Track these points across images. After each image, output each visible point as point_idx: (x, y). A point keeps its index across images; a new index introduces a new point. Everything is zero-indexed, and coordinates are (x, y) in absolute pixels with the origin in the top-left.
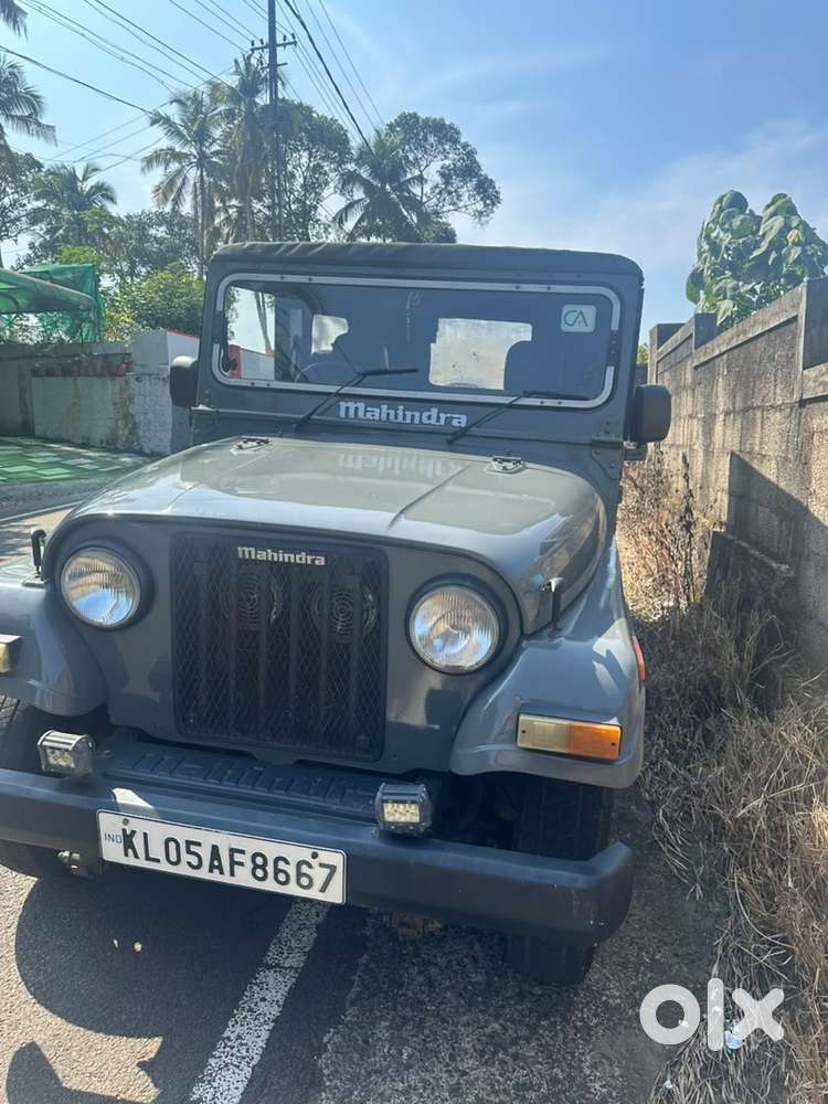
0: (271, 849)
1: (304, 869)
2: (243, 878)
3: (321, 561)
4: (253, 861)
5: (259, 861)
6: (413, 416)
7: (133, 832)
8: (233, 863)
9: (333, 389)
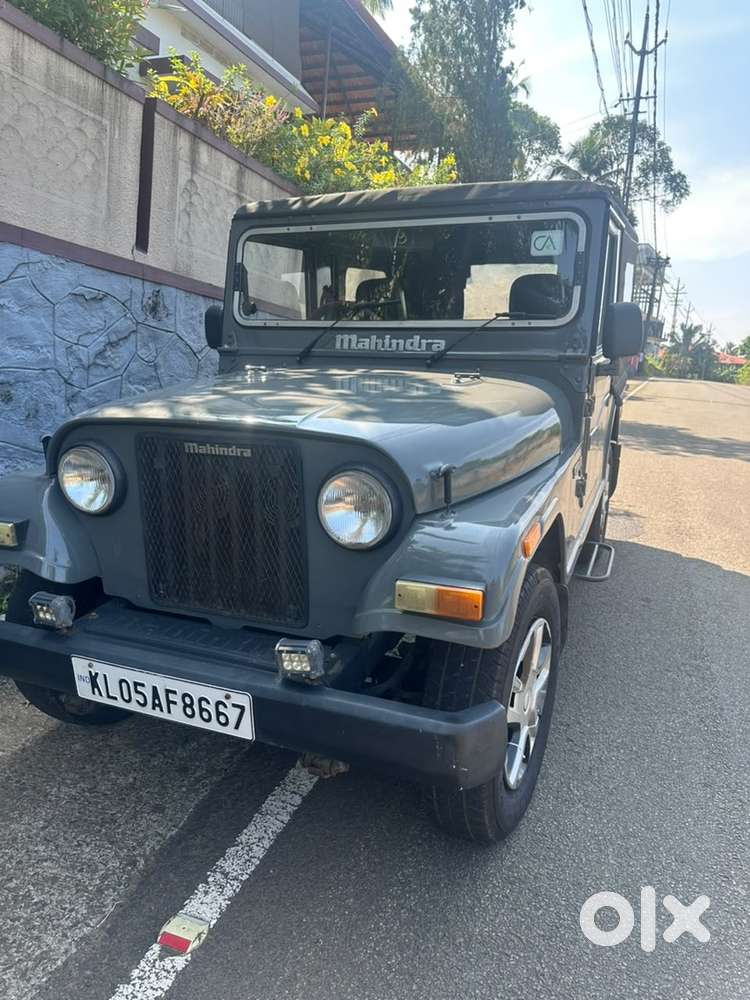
0: (197, 690)
1: (221, 709)
2: (177, 715)
3: (248, 453)
4: (184, 701)
5: (188, 700)
6: (398, 344)
7: (97, 674)
8: (169, 702)
9: (328, 324)
